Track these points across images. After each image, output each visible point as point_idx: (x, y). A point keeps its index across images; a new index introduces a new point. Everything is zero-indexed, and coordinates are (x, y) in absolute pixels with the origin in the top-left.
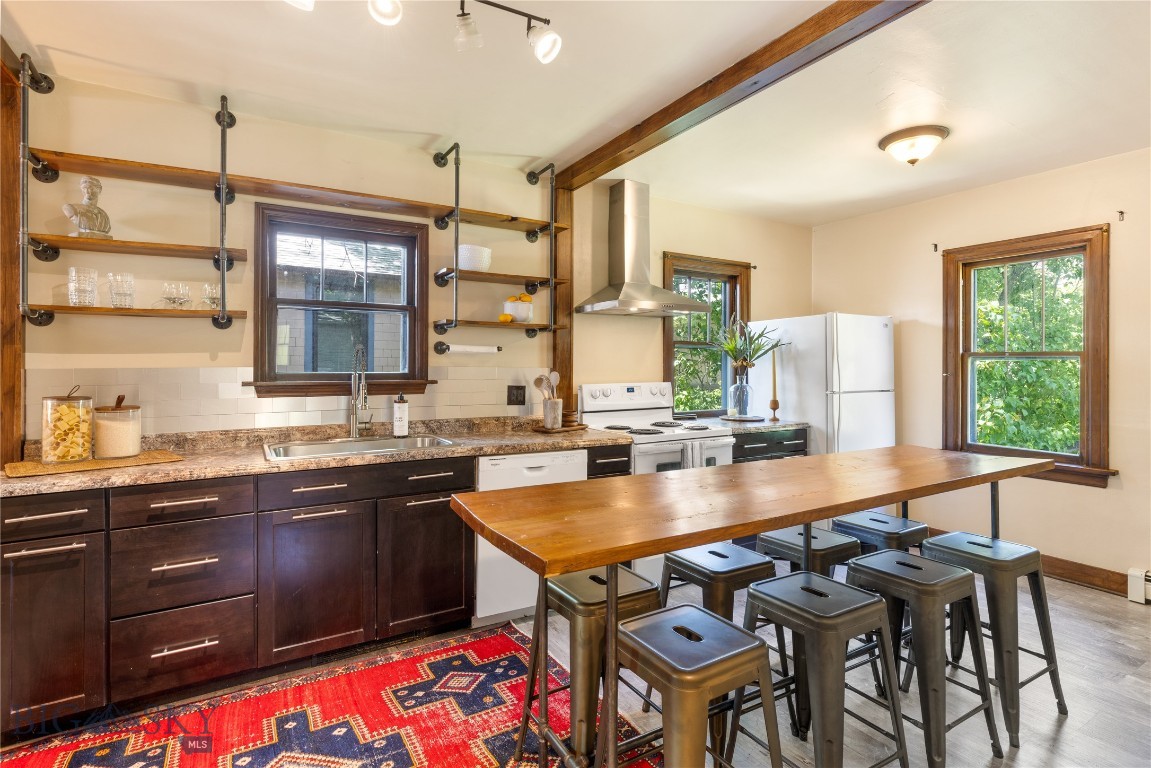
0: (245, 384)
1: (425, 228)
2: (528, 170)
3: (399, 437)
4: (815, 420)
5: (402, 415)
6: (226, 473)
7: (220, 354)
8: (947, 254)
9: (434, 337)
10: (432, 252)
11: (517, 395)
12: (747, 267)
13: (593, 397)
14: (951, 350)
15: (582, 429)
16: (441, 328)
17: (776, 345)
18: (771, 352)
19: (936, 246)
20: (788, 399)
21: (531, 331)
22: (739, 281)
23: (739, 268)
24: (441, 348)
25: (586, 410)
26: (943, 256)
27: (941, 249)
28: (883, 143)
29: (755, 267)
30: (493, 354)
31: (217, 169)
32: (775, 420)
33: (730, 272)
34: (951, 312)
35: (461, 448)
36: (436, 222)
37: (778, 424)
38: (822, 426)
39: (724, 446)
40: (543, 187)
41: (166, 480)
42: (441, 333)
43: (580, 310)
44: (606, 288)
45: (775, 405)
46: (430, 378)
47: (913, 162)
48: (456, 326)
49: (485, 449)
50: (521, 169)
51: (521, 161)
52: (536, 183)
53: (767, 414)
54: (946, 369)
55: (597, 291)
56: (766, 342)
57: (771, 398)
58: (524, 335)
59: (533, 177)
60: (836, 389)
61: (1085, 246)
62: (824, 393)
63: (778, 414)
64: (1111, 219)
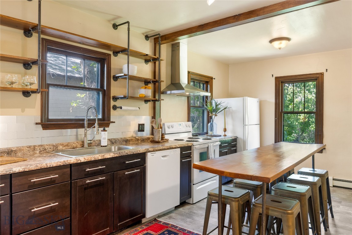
0: (37, 124)
1: (110, 55)
2: (145, 35)
3: (104, 146)
4: (240, 135)
5: (104, 137)
6: (61, 164)
7: (26, 109)
8: (276, 78)
9: (112, 103)
10: (112, 66)
11: (141, 128)
12: (212, 78)
13: (169, 128)
14: (277, 111)
15: (167, 141)
16: (115, 99)
17: (225, 108)
18: (223, 111)
19: (273, 75)
20: (229, 128)
21: (146, 101)
22: (209, 83)
23: (210, 79)
24: (115, 108)
25: (166, 133)
26: (275, 79)
27: (274, 76)
28: (271, 41)
29: (214, 79)
30: (137, 110)
31: (37, 22)
32: (225, 135)
33: (207, 80)
34: (277, 97)
35: (141, 149)
36: (114, 53)
37: (226, 137)
38: (242, 138)
39: (216, 145)
40: (150, 42)
41: (37, 168)
42: (115, 101)
43: (163, 93)
44: (170, 84)
45: (225, 130)
46: (112, 120)
47: (280, 48)
48: (128, 98)
49: (150, 149)
50: (143, 34)
51: (144, 31)
52: (148, 40)
53: (222, 133)
54: (276, 117)
55: (167, 86)
56: (221, 107)
57: (224, 127)
58: (144, 103)
59: (147, 37)
60: (247, 124)
61: (317, 79)
62: (243, 125)
63: (226, 133)
64: (324, 71)
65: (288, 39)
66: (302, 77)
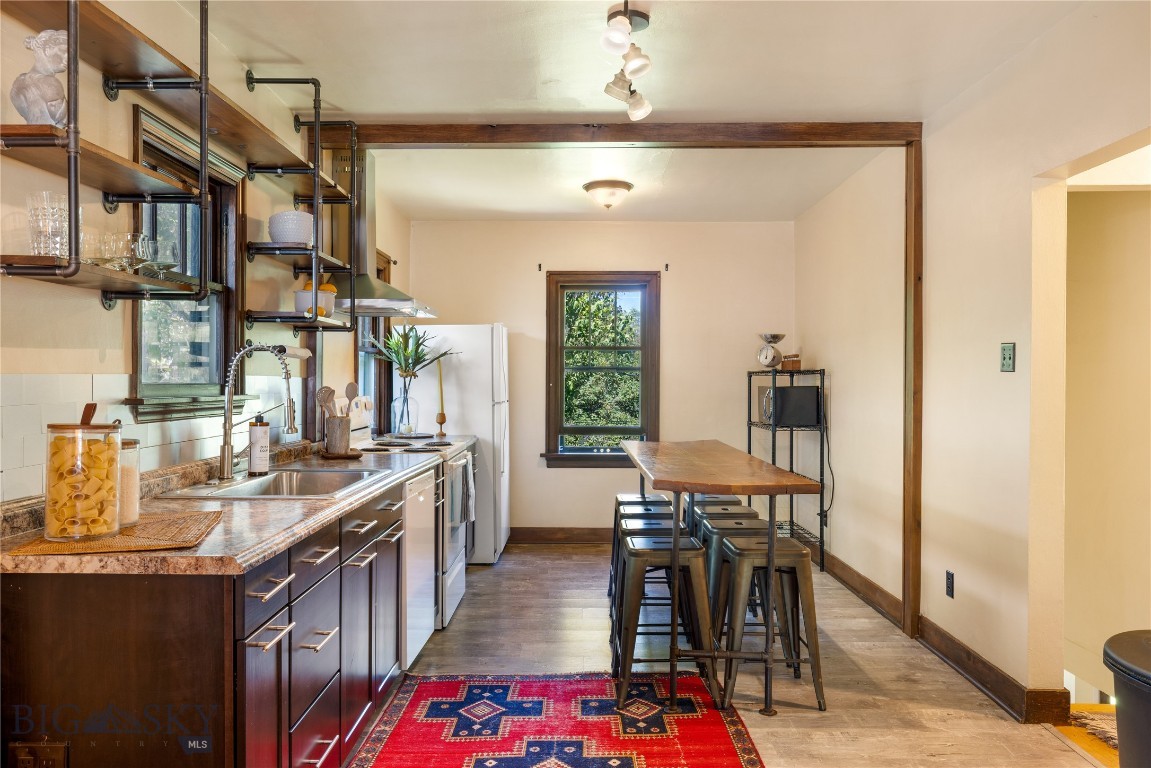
2: (295, 113)
3: (260, 474)
5: (264, 443)
7: (107, 352)
8: (550, 275)
10: (247, 213)
12: (388, 261)
14: (553, 363)
16: (251, 319)
17: (442, 355)
18: (436, 361)
19: (540, 266)
21: (298, 329)
23: (384, 261)
26: (547, 277)
27: (545, 269)
28: (589, 187)
29: (395, 262)
32: (443, 435)
33: (380, 265)
34: (553, 327)
36: (249, 167)
40: (302, 138)
42: (250, 328)
45: (442, 419)
46: (246, 391)
47: (608, 206)
50: (291, 109)
52: (299, 130)
54: (548, 380)
57: (438, 410)
59: (298, 123)
60: (502, 399)
61: (649, 282)
62: (491, 403)
63: (446, 428)
64: (662, 269)
65: (628, 186)
66: (593, 278)
